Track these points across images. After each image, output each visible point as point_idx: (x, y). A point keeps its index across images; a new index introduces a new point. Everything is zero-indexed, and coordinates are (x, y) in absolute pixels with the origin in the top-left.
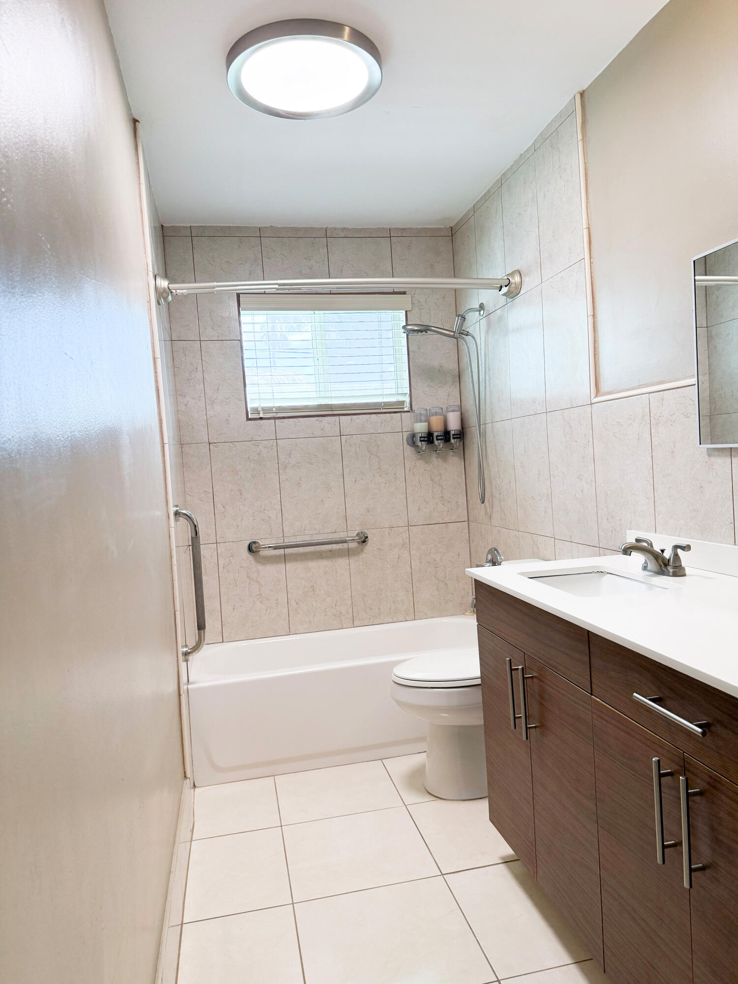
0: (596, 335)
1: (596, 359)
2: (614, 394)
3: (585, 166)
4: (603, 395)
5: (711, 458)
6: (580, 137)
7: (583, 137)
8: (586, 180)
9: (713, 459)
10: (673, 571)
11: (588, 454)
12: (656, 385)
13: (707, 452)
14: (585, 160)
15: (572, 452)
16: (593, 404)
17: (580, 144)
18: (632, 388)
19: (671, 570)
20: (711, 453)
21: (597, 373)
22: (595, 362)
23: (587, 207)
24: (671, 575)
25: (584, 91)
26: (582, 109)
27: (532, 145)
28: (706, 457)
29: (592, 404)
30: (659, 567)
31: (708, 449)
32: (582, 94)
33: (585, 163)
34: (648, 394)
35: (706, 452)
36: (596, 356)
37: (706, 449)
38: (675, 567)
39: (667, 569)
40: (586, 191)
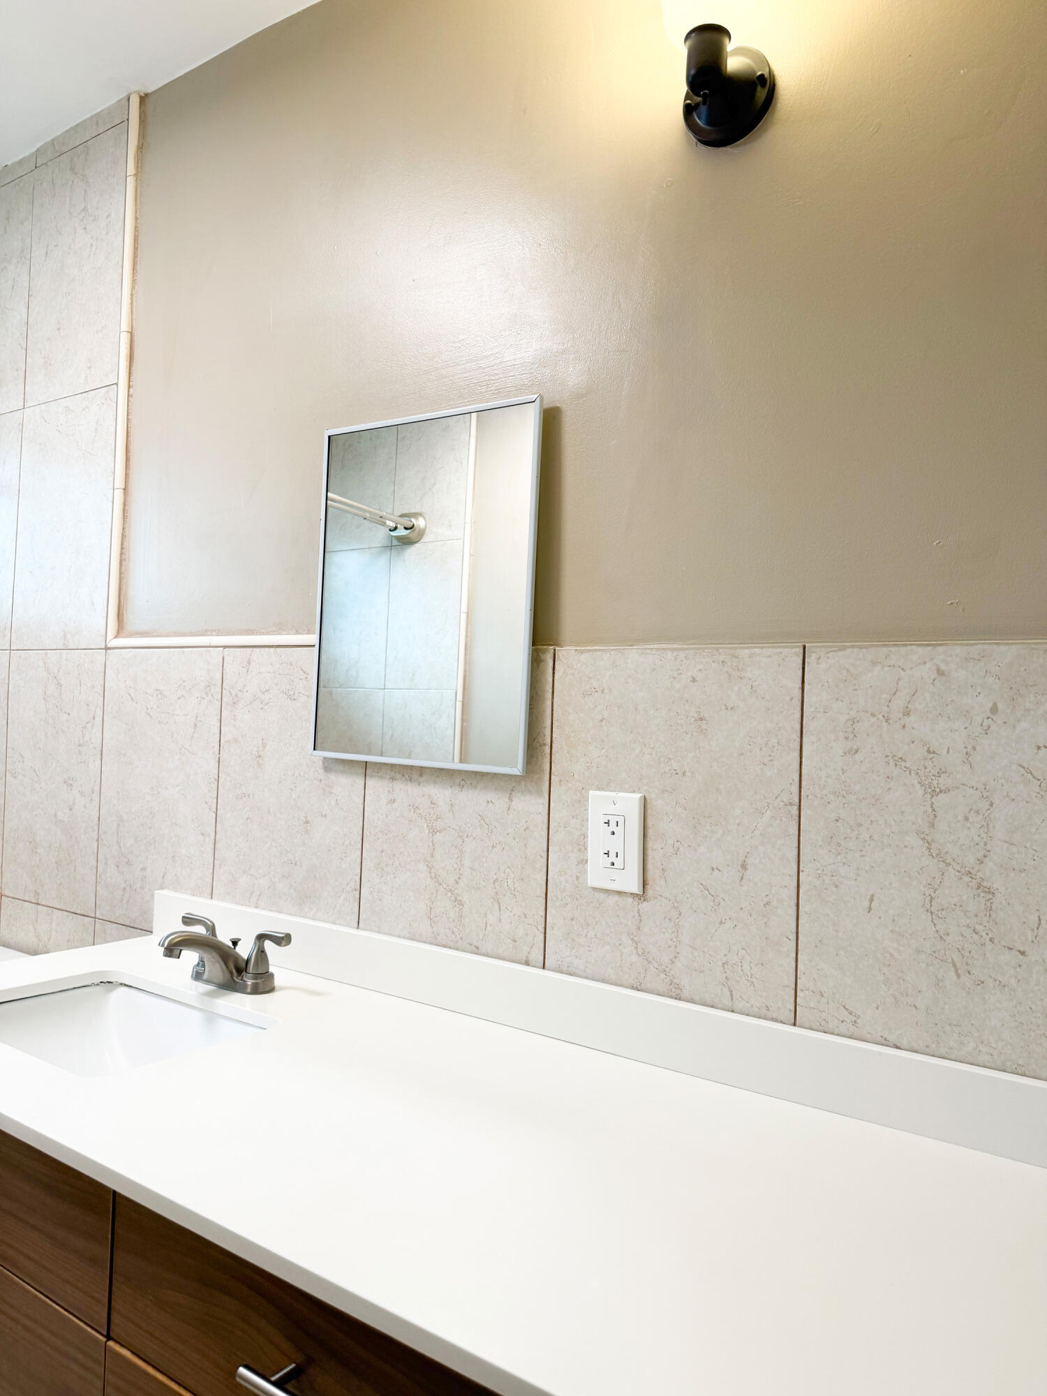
0: (126, 526)
1: (123, 568)
2: (153, 636)
3: (136, 222)
4: (131, 635)
5: (329, 775)
6: (131, 169)
7: (137, 172)
8: (136, 249)
9: (332, 776)
10: (253, 984)
11: (90, 739)
12: (238, 635)
13: (323, 763)
14: (136, 212)
15: (57, 732)
16: (110, 649)
17: (131, 182)
18: (190, 632)
19: (250, 982)
20: (330, 766)
21: (123, 592)
22: (121, 573)
23: (132, 295)
24: (249, 990)
25: (146, 95)
26: (140, 125)
27: (31, 156)
28: (321, 771)
29: (107, 648)
30: (227, 974)
31: (325, 758)
32: (143, 99)
33: (136, 218)
34: (222, 649)
35: (321, 762)
36: (124, 563)
37: (321, 758)
38: (257, 976)
39: (242, 980)
40: (134, 265)
